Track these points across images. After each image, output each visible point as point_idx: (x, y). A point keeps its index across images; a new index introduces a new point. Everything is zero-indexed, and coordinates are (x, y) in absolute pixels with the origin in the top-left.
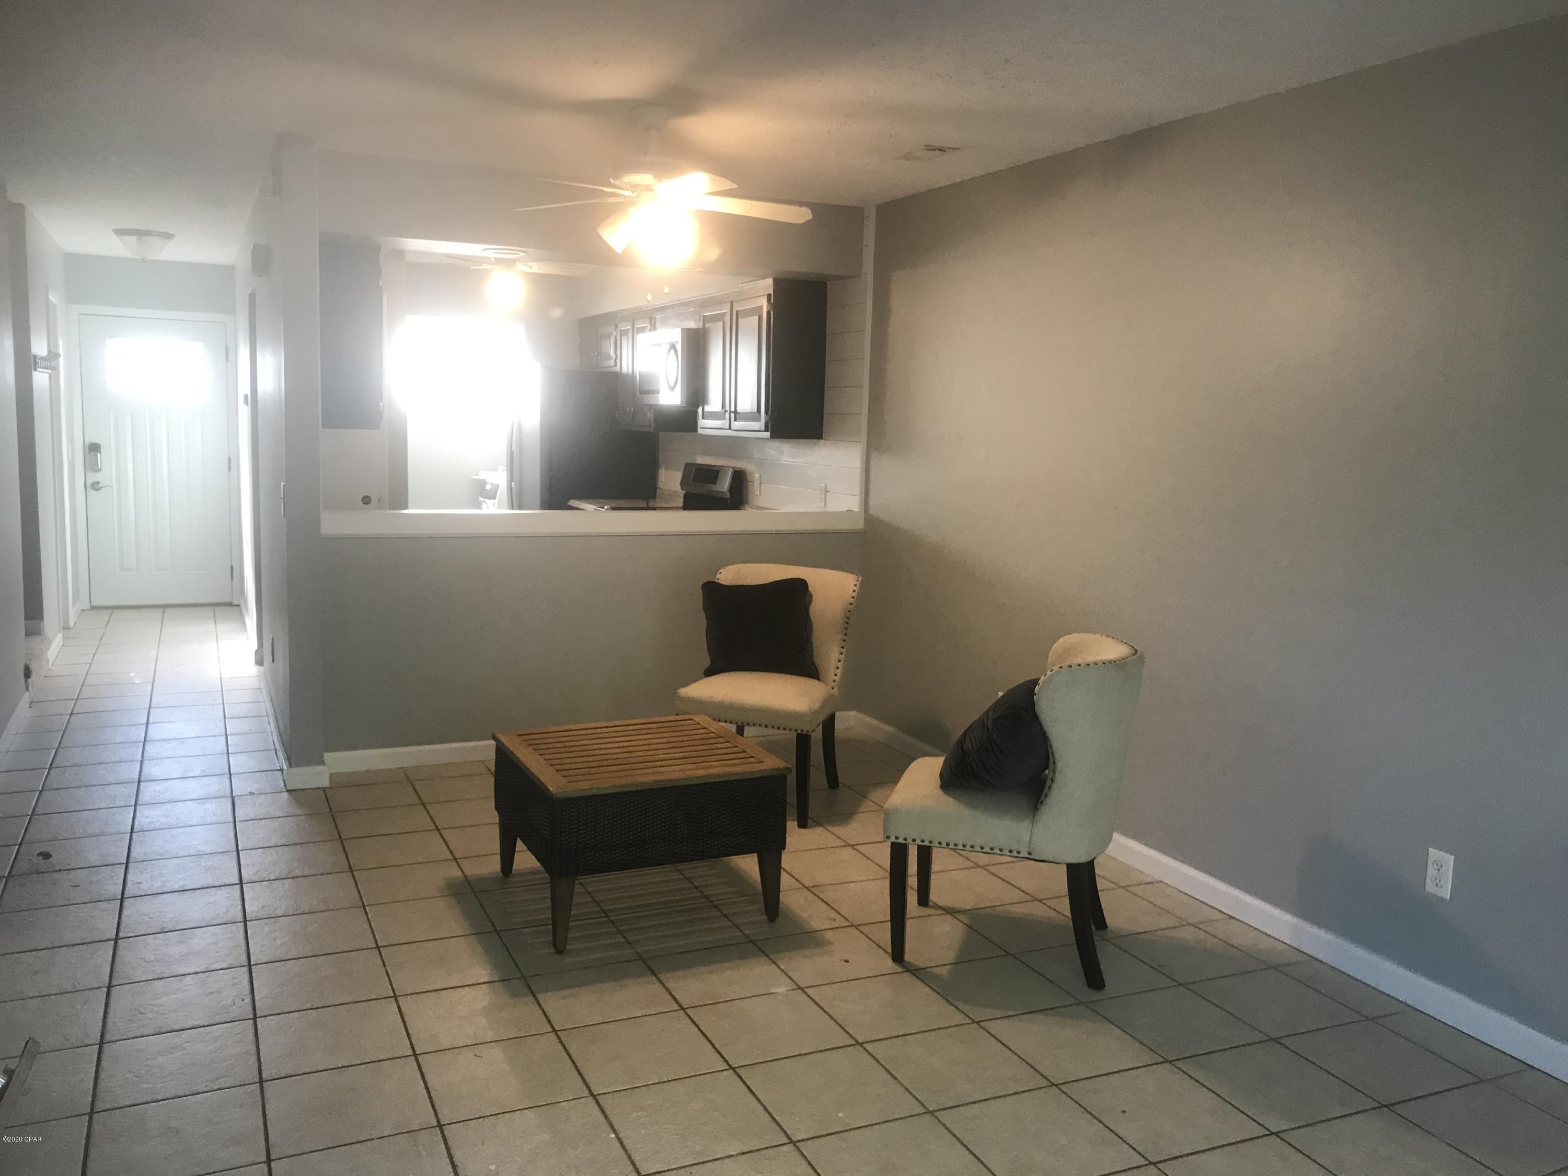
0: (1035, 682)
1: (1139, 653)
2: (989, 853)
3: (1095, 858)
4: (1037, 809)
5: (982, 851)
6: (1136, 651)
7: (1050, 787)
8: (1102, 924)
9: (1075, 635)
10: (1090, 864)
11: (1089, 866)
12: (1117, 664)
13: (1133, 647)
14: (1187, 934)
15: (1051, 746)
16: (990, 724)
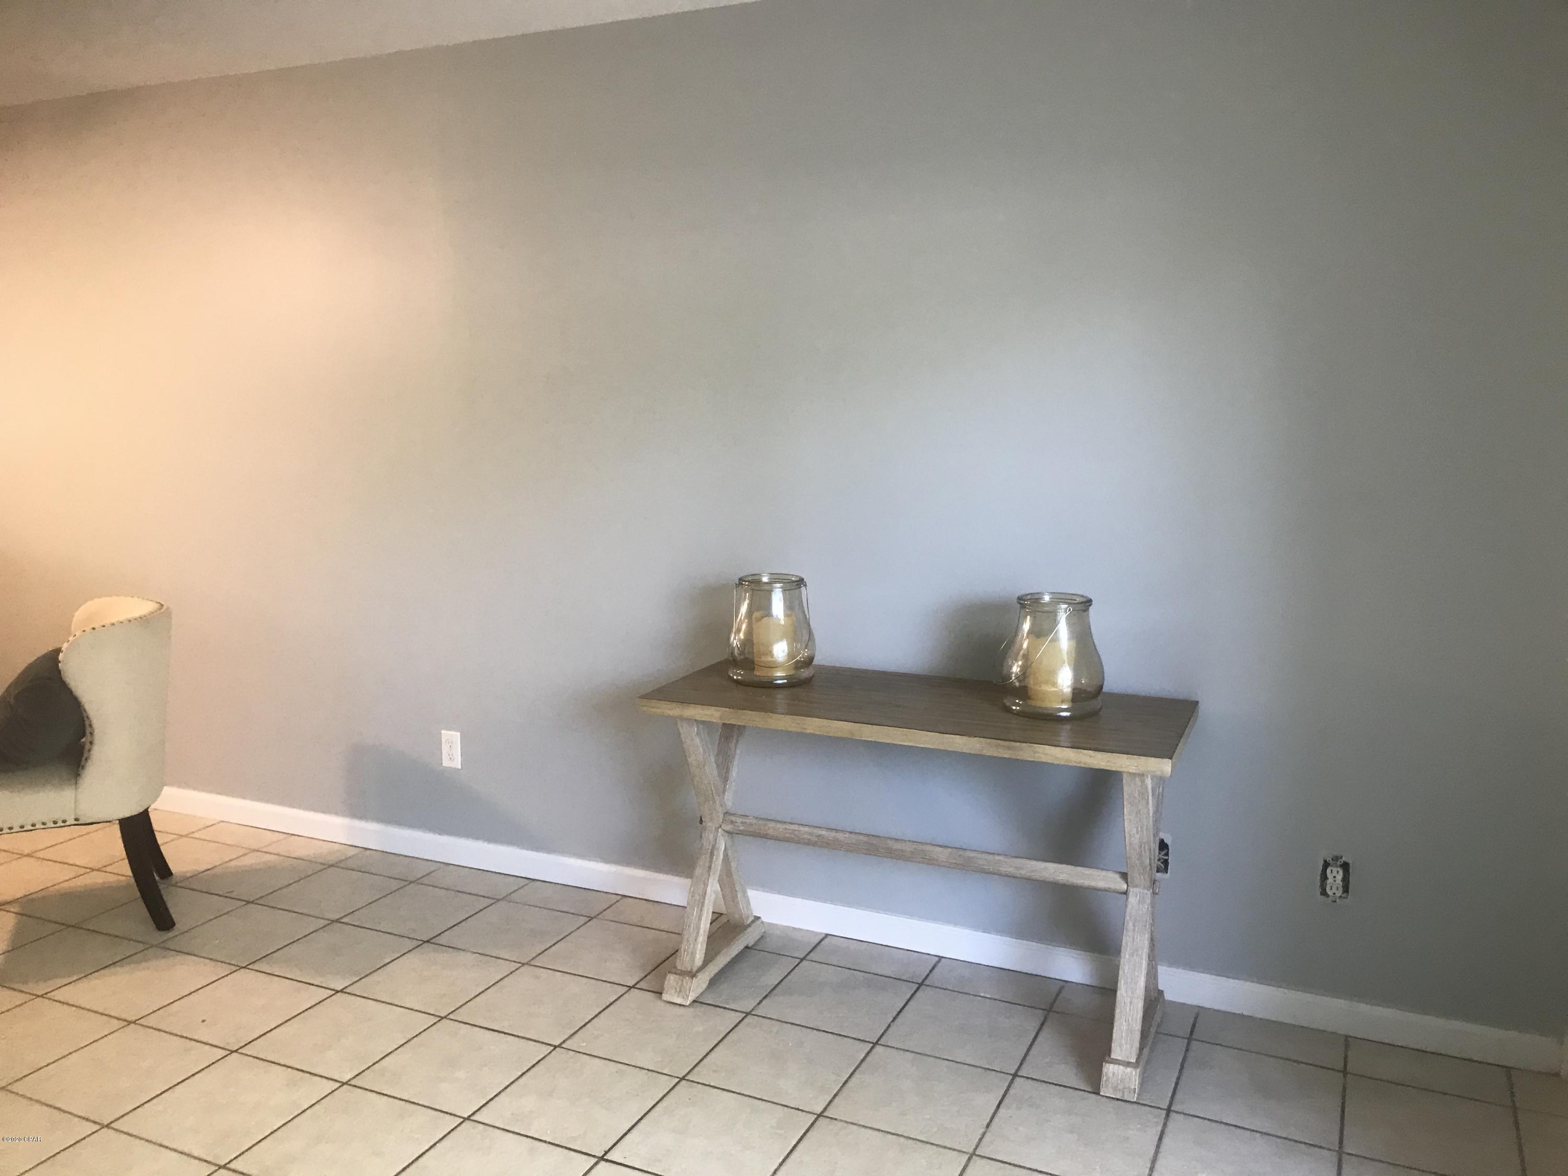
0: (58, 651)
1: (165, 607)
2: (32, 830)
3: (148, 808)
4: (79, 775)
5: (22, 830)
6: (162, 605)
7: (89, 751)
8: (166, 872)
9: (96, 600)
10: (145, 815)
11: (144, 817)
12: (144, 621)
13: (160, 603)
14: (250, 861)
15: (85, 711)
16: (12, 701)
